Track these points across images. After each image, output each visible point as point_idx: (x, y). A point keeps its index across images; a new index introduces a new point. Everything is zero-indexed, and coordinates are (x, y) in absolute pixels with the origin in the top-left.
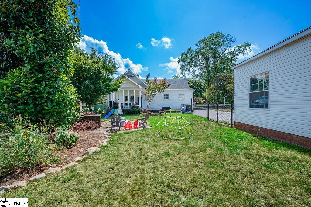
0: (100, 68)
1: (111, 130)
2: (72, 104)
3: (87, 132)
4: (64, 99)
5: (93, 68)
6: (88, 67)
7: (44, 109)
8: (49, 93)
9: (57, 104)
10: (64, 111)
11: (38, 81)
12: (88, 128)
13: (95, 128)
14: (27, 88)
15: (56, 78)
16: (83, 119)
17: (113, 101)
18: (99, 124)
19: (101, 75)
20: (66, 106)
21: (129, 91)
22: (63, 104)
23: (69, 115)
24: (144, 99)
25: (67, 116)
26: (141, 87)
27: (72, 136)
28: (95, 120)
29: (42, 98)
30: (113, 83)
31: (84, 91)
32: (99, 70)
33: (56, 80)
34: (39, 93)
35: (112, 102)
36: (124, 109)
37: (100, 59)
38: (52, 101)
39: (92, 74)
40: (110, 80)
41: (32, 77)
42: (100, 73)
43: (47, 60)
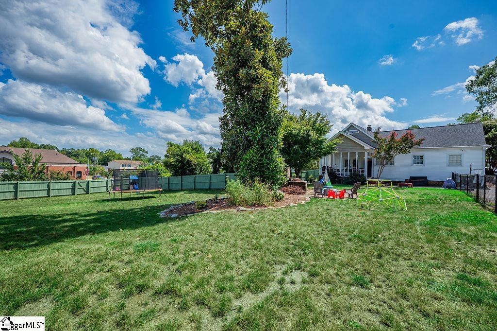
0: (309, 131)
1: (314, 197)
2: (281, 171)
3: (292, 196)
4: (276, 167)
5: (302, 131)
6: (297, 132)
7: (264, 174)
8: (267, 163)
9: (272, 171)
10: (276, 176)
11: (262, 156)
12: (293, 193)
13: (300, 193)
14: (257, 160)
15: (271, 152)
16: (290, 184)
17: (328, 167)
18: (304, 190)
19: (310, 138)
20: (277, 172)
21: (349, 154)
22: (275, 171)
23: (279, 179)
24: (375, 163)
25: (278, 180)
26: (367, 147)
27: (280, 194)
28: (300, 186)
29: (263, 167)
30: (325, 144)
31: (293, 157)
32: (308, 133)
33: (271, 154)
34: (262, 164)
35: (326, 168)
36: (342, 177)
37: (310, 119)
38: (269, 169)
39: (301, 139)
40: (322, 142)
41: (259, 154)
42: (309, 136)
43: (267, 140)
